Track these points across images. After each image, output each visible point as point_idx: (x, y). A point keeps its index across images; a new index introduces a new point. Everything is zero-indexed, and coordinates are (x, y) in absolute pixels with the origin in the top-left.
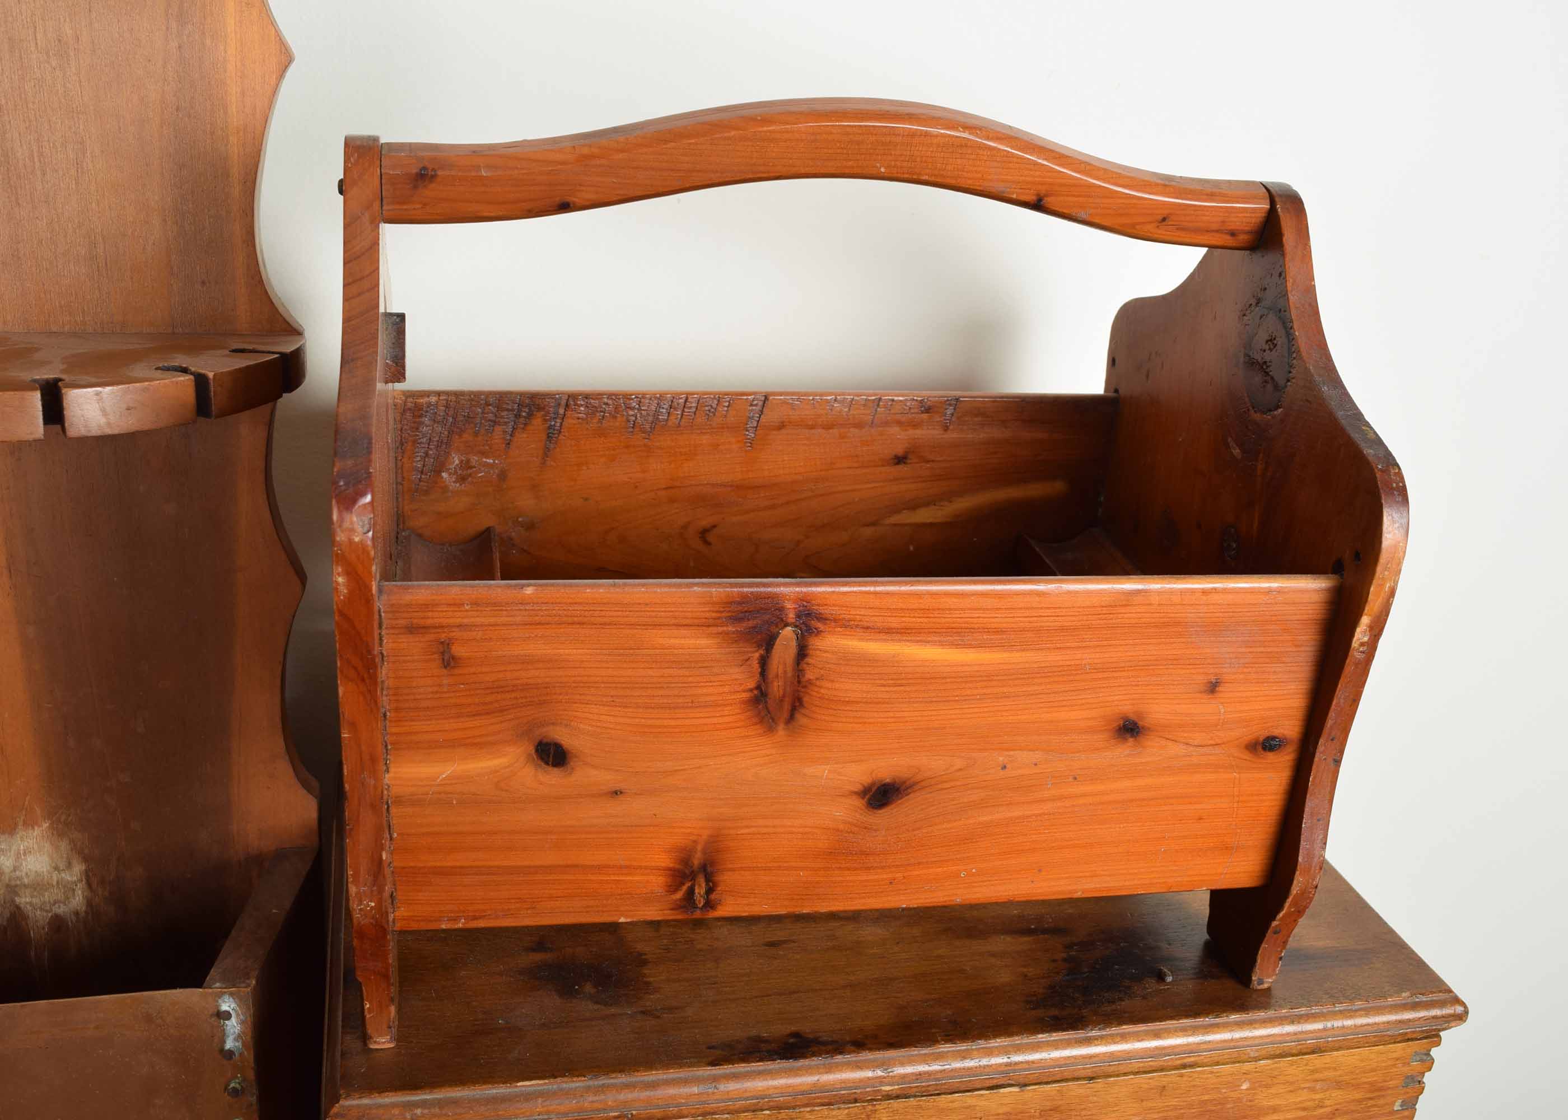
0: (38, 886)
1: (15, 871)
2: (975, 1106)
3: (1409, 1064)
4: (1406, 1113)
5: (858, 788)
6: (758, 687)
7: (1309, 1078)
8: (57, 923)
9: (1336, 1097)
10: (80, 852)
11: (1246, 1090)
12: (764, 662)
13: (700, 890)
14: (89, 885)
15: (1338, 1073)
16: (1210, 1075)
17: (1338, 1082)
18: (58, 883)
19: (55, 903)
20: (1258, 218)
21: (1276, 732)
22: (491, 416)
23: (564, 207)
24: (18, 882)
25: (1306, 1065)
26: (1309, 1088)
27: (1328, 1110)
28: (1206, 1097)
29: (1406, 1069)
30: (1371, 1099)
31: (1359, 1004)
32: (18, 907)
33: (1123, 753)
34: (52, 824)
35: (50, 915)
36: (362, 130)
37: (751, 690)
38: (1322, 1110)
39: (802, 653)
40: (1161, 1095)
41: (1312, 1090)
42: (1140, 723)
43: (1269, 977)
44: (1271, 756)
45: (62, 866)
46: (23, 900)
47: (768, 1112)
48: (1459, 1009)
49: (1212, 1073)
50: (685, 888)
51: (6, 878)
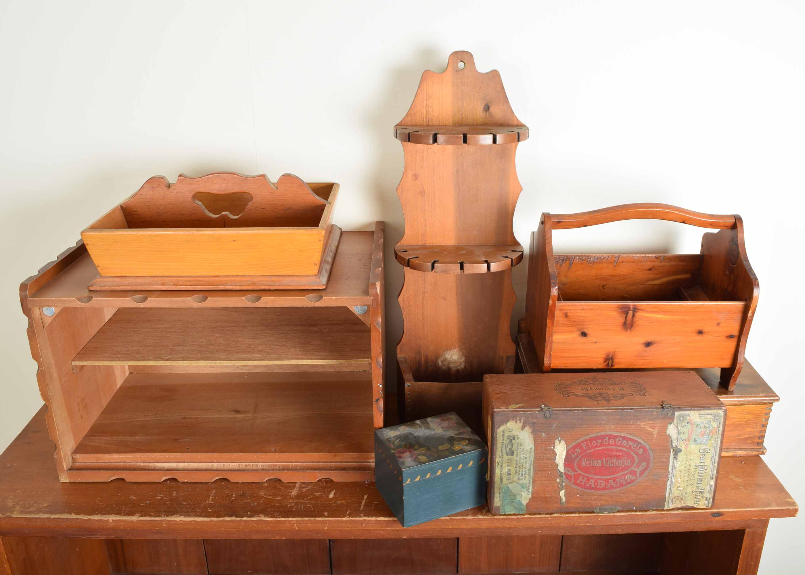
0: (455, 362)
1: (450, 358)
3: (766, 410)
4: (766, 422)
5: (643, 343)
6: (625, 322)
8: (458, 371)
9: (748, 416)
10: (464, 355)
12: (626, 317)
13: (610, 362)
14: (465, 362)
15: (748, 411)
17: (749, 413)
18: (459, 362)
19: (458, 366)
20: (732, 224)
21: (733, 334)
22: (557, 261)
23: (586, 226)
24: (451, 361)
25: (741, 408)
26: (742, 414)
27: (746, 419)
30: (757, 417)
31: (753, 395)
32: (450, 367)
33: (699, 337)
34: (459, 348)
35: (456, 369)
36: (546, 211)
37: (623, 323)
38: (745, 420)
39: (634, 316)
42: (703, 331)
43: (732, 388)
44: (731, 339)
45: (460, 358)
46: (451, 365)
48: (777, 398)
50: (607, 362)
51: (448, 360)
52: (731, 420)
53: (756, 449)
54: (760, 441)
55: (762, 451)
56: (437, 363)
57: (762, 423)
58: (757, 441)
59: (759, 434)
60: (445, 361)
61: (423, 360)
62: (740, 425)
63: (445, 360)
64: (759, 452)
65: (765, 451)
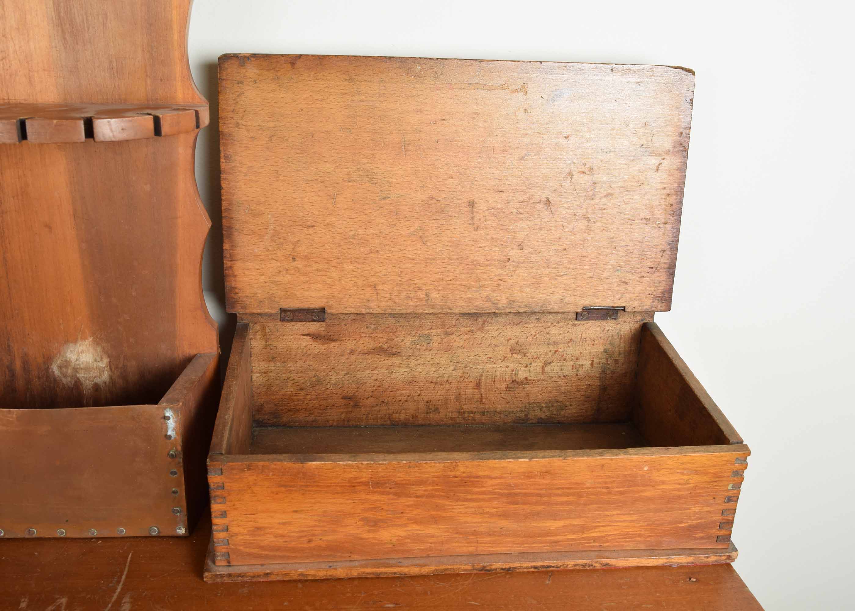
0: (87, 369)
1: (77, 361)
2: (507, 467)
3: (734, 464)
4: (735, 491)
7: (680, 467)
8: (96, 387)
9: (696, 479)
10: (107, 353)
11: (647, 470)
14: (111, 369)
15: (696, 466)
16: (627, 461)
17: (696, 471)
18: (96, 367)
19: (95, 377)
24: (78, 367)
25: (678, 460)
26: (680, 473)
27: (692, 485)
28: (626, 473)
29: (732, 467)
30: (715, 482)
32: (78, 379)
34: (94, 338)
35: (93, 383)
38: (689, 486)
40: (602, 469)
41: (682, 473)
45: (98, 359)
46: (81, 375)
47: (405, 462)
49: (627, 459)
51: (73, 364)
52: (657, 487)
53: (714, 551)
54: (723, 532)
55: (727, 554)
56: (50, 370)
57: (727, 494)
58: (716, 532)
59: (721, 518)
60: (66, 367)
62: (680, 497)
63: (67, 363)
64: (721, 556)
65: (733, 554)
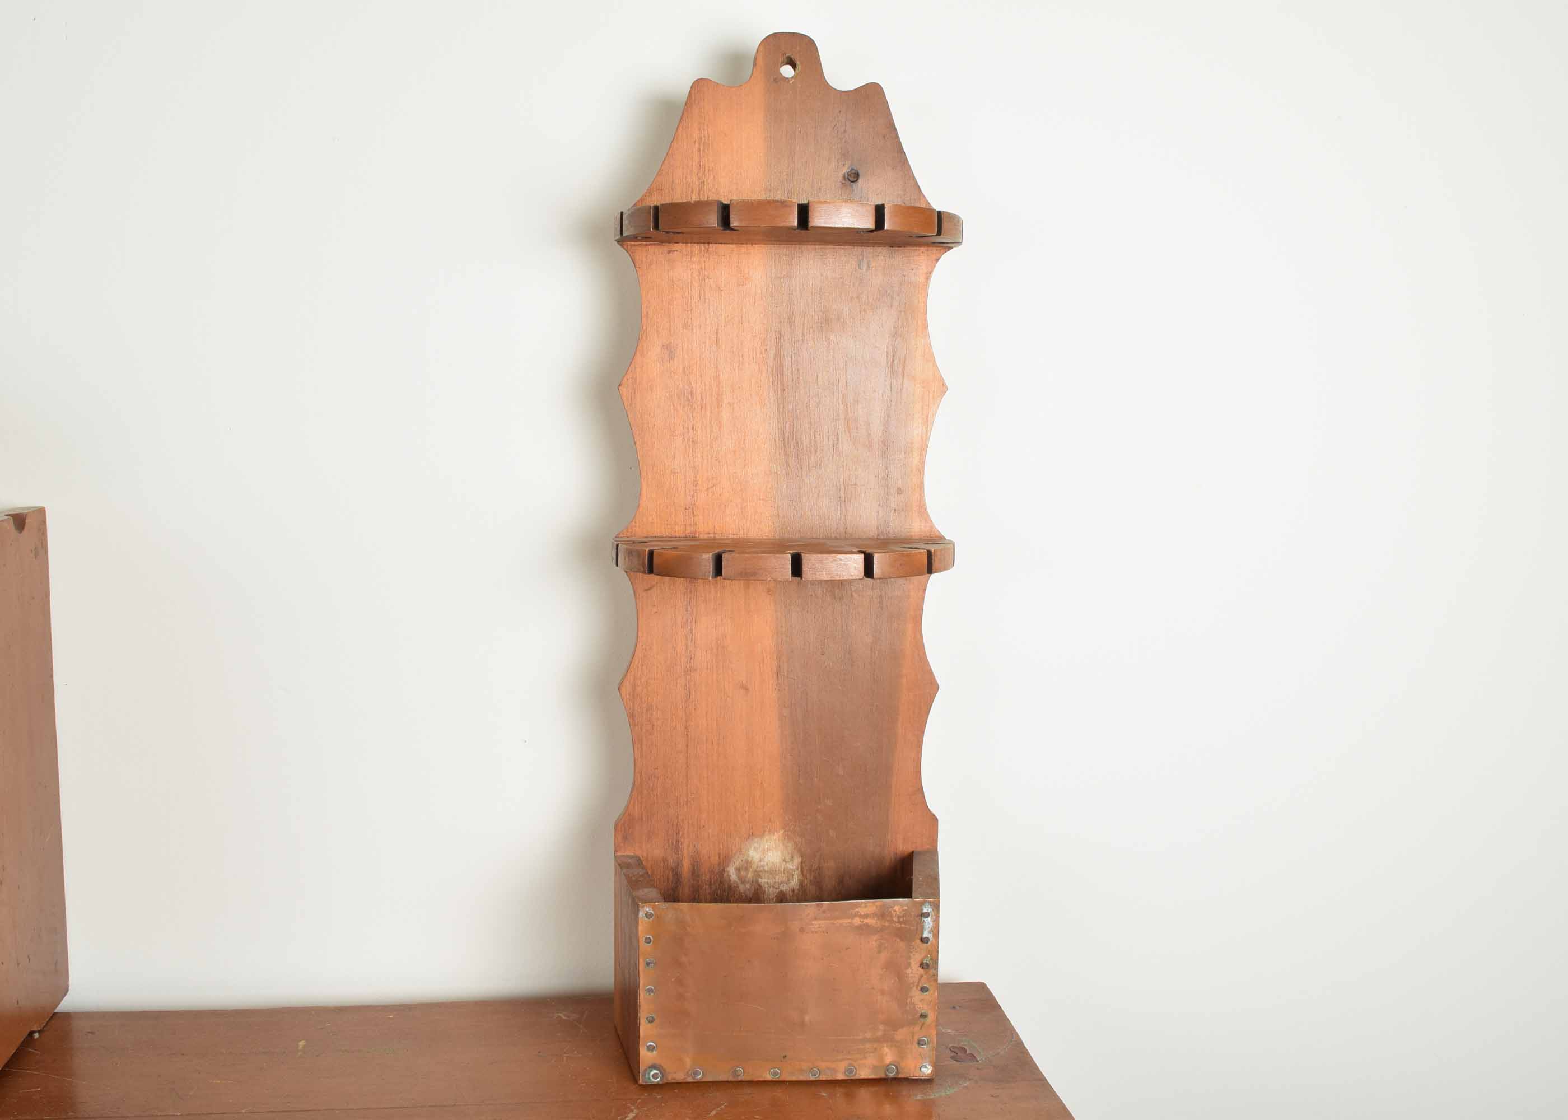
0: (773, 872)
1: (760, 861)
8: (783, 896)
10: (799, 850)
14: (802, 872)
18: (784, 870)
19: (781, 883)
24: (762, 869)
32: (760, 885)
34: (785, 831)
35: (777, 891)
45: (788, 858)
46: (762, 881)
51: (754, 866)
56: (725, 874)
60: (747, 869)
61: (686, 865)
63: (747, 865)
